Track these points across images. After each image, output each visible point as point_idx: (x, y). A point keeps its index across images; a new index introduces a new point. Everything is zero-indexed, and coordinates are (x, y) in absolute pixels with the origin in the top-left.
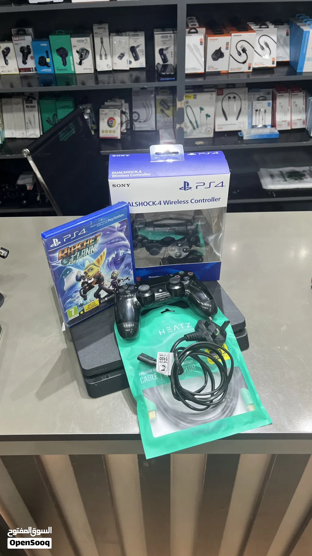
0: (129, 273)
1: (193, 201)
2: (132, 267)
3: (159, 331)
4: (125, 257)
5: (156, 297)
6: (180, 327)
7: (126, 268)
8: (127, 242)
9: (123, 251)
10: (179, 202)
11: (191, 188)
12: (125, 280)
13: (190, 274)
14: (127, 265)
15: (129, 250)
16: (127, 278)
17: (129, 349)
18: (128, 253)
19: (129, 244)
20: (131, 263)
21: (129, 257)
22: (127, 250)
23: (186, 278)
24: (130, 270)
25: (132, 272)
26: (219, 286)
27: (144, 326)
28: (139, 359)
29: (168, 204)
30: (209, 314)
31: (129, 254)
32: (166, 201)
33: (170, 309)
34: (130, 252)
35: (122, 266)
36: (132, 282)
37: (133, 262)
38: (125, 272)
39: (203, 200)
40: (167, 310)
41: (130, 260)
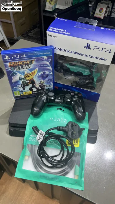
0: (50, 84)
1: (90, 56)
2: (52, 81)
3: (50, 118)
4: (49, 75)
5: (55, 100)
6: (61, 120)
7: (49, 81)
8: (51, 68)
9: (48, 72)
10: (82, 55)
11: (90, 48)
12: (47, 86)
13: (80, 95)
16: (49, 86)
17: (32, 121)
19: (52, 70)
20: (52, 79)
22: (50, 72)
23: (76, 96)
25: (52, 84)
26: (96, 105)
27: (46, 112)
28: (32, 128)
29: (76, 54)
32: (75, 52)
33: (62, 109)
34: (52, 73)
35: (47, 79)
36: (52, 88)
37: (53, 79)
39: (97, 57)
40: (61, 109)
41: (51, 77)
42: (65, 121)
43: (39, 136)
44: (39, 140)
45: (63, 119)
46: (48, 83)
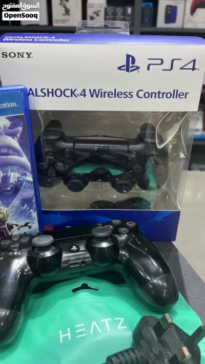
0: (30, 216)
1: (141, 94)
2: (35, 206)
4: (21, 186)
5: (63, 259)
6: (102, 326)
7: (23, 205)
8: (25, 160)
9: (17, 175)
10: (117, 94)
11: (138, 68)
12: (21, 226)
13: (131, 224)
14: (25, 201)
15: (28, 174)
16: (26, 225)
18: (27, 181)
19: (29, 164)
20: (32, 198)
21: (29, 187)
22: (25, 174)
23: (123, 230)
24: (31, 211)
25: (35, 214)
29: (97, 96)
30: (161, 301)
31: (29, 182)
32: (95, 90)
33: (91, 284)
34: (30, 178)
35: (16, 202)
36: (35, 231)
37: (36, 198)
39: (159, 93)
40: (85, 287)
41: (30, 193)
42: (121, 326)
45: (110, 319)
46: (21, 213)
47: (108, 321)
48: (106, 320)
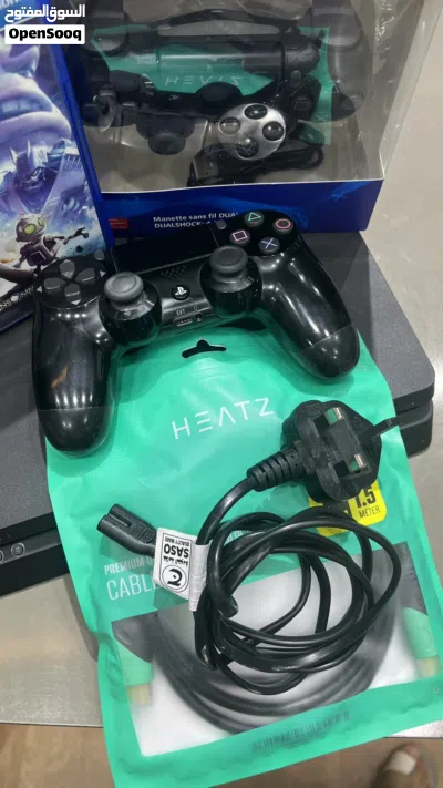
0: (83, 218)
2: (89, 198)
3: (174, 423)
4: (57, 168)
5: (164, 311)
6: (236, 412)
7: (67, 202)
8: (56, 115)
9: (46, 149)
12: (70, 238)
13: (282, 226)
14: (73, 193)
15: (68, 141)
16: (79, 233)
17: (76, 480)
18: (67, 156)
19: (66, 123)
20: (83, 187)
21: (74, 166)
22: (62, 144)
23: (269, 244)
24: (84, 208)
25: (91, 213)
26: (366, 252)
27: (127, 400)
28: (101, 528)
30: (330, 368)
31: (72, 156)
33: (213, 341)
34: (72, 150)
35: (53, 199)
36: (97, 242)
37: (91, 185)
38: (66, 215)
40: (203, 347)
41: (77, 176)
42: (266, 410)
43: (165, 564)
44: (176, 583)
45: (248, 402)
46: (65, 217)
47: (246, 405)
48: (242, 404)
